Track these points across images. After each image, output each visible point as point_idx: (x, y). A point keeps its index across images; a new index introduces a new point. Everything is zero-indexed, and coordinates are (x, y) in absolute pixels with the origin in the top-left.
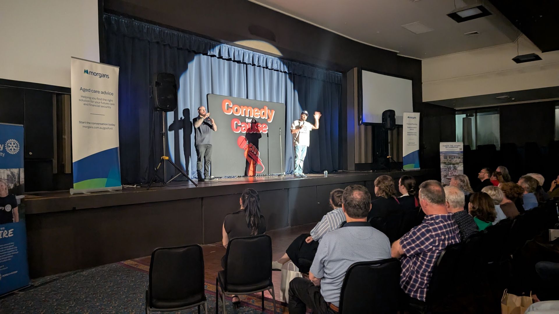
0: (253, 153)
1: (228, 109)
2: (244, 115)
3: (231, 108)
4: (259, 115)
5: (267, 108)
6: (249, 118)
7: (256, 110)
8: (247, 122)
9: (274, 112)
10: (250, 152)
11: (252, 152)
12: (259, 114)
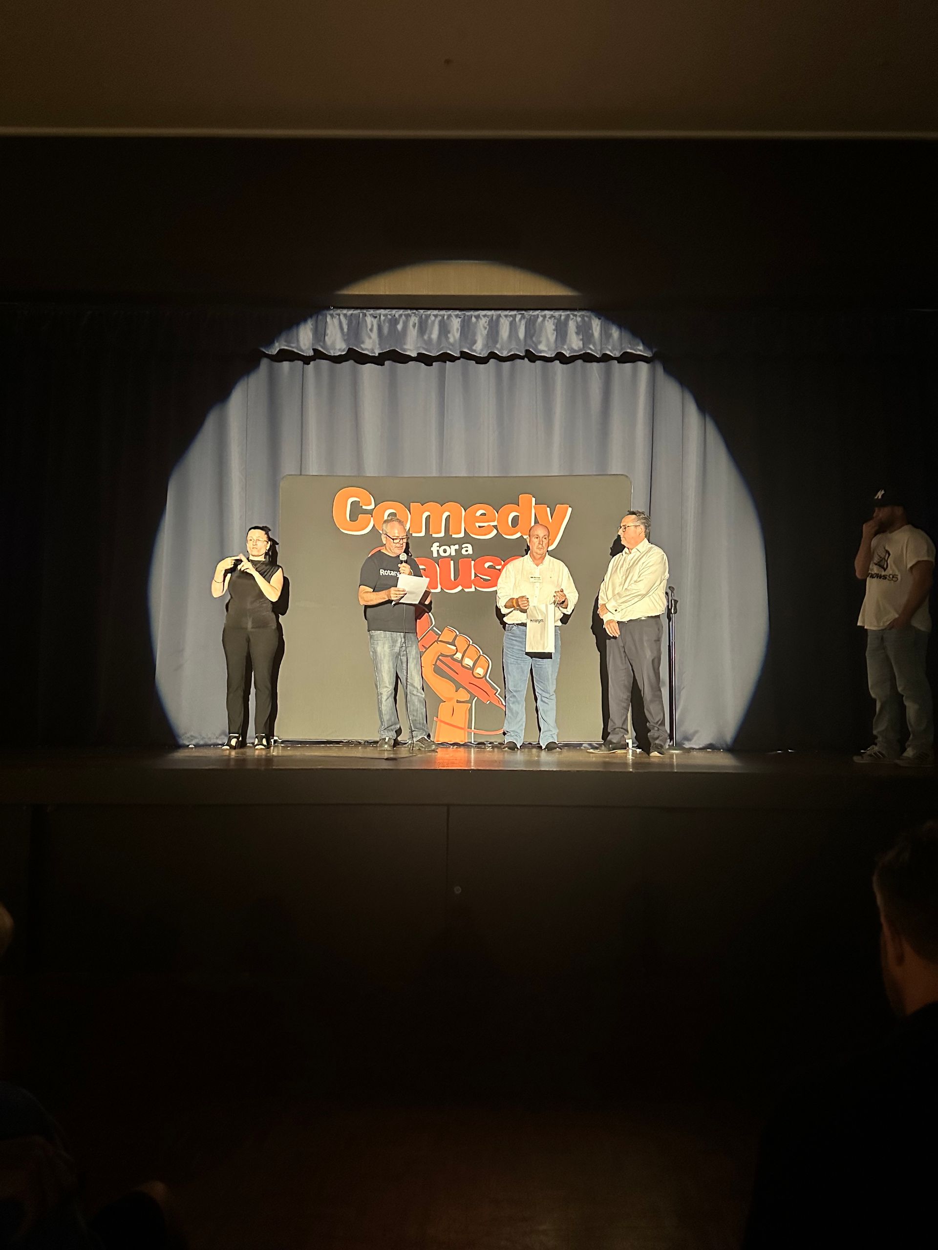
0: (461, 662)
1: (353, 517)
2: (423, 534)
3: (370, 512)
4: (495, 527)
5: (534, 499)
6: (447, 541)
7: (478, 513)
8: (435, 555)
9: (570, 510)
10: (447, 660)
11: (455, 660)
12: (495, 523)
